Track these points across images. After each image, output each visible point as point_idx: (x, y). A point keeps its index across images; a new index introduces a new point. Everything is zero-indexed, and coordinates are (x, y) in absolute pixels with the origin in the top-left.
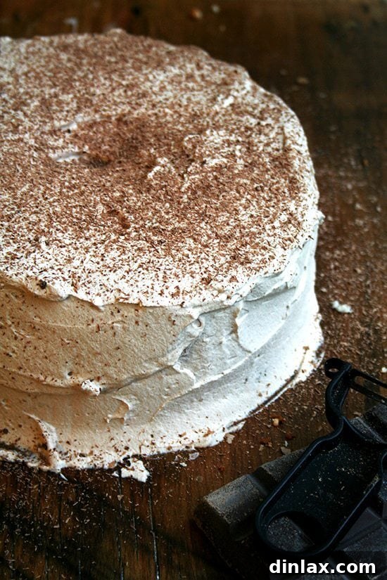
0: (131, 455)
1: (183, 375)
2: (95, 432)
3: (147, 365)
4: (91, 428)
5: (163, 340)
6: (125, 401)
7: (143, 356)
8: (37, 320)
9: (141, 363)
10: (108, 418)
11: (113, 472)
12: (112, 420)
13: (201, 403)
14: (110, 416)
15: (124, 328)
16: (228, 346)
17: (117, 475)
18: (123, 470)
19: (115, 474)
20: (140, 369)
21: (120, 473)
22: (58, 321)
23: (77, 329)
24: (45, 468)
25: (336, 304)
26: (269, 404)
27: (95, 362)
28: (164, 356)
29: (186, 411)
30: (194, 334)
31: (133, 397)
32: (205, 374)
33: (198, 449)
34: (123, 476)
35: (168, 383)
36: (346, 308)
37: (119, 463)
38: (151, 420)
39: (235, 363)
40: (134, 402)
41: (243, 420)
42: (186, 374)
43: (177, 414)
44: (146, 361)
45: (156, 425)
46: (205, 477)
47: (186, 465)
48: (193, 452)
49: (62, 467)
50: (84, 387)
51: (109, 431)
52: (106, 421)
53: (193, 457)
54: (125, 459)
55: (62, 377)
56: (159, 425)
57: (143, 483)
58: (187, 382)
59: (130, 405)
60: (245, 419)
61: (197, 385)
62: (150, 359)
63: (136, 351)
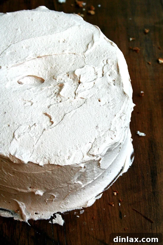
0: (56, 213)
1: (77, 184)
2: (41, 204)
3: (62, 184)
4: (39, 203)
5: (69, 176)
6: (53, 195)
7: (61, 182)
8: (15, 170)
9: (60, 184)
10: (47, 200)
11: (49, 221)
12: (48, 201)
13: (85, 190)
14: (47, 199)
15: (52, 173)
16: (96, 170)
17: (51, 223)
18: (54, 220)
19: (50, 222)
20: (59, 186)
21: (52, 222)
22: (24, 170)
23: (33, 173)
24: (21, 220)
25: (139, 132)
26: (112, 184)
27: (40, 184)
28: (69, 181)
29: (78, 194)
30: (82, 171)
31: (57, 193)
32: (86, 182)
33: (84, 208)
34: (53, 223)
35: (71, 187)
36: (142, 134)
37: (51, 216)
38: (64, 199)
39: (98, 175)
40: (57, 194)
41: (101, 193)
42: (78, 183)
43: (74, 195)
44: (62, 183)
45: (66, 201)
46: (87, 222)
47: (79, 217)
48: (82, 210)
49: (28, 219)
50: (36, 193)
51: (47, 204)
52: (45, 201)
53: (82, 212)
54: (54, 214)
55: (27, 189)
56: (67, 200)
57: (61, 226)
58: (79, 186)
59: (55, 196)
60: (103, 192)
61: (83, 186)
62: (64, 182)
63: (58, 180)
